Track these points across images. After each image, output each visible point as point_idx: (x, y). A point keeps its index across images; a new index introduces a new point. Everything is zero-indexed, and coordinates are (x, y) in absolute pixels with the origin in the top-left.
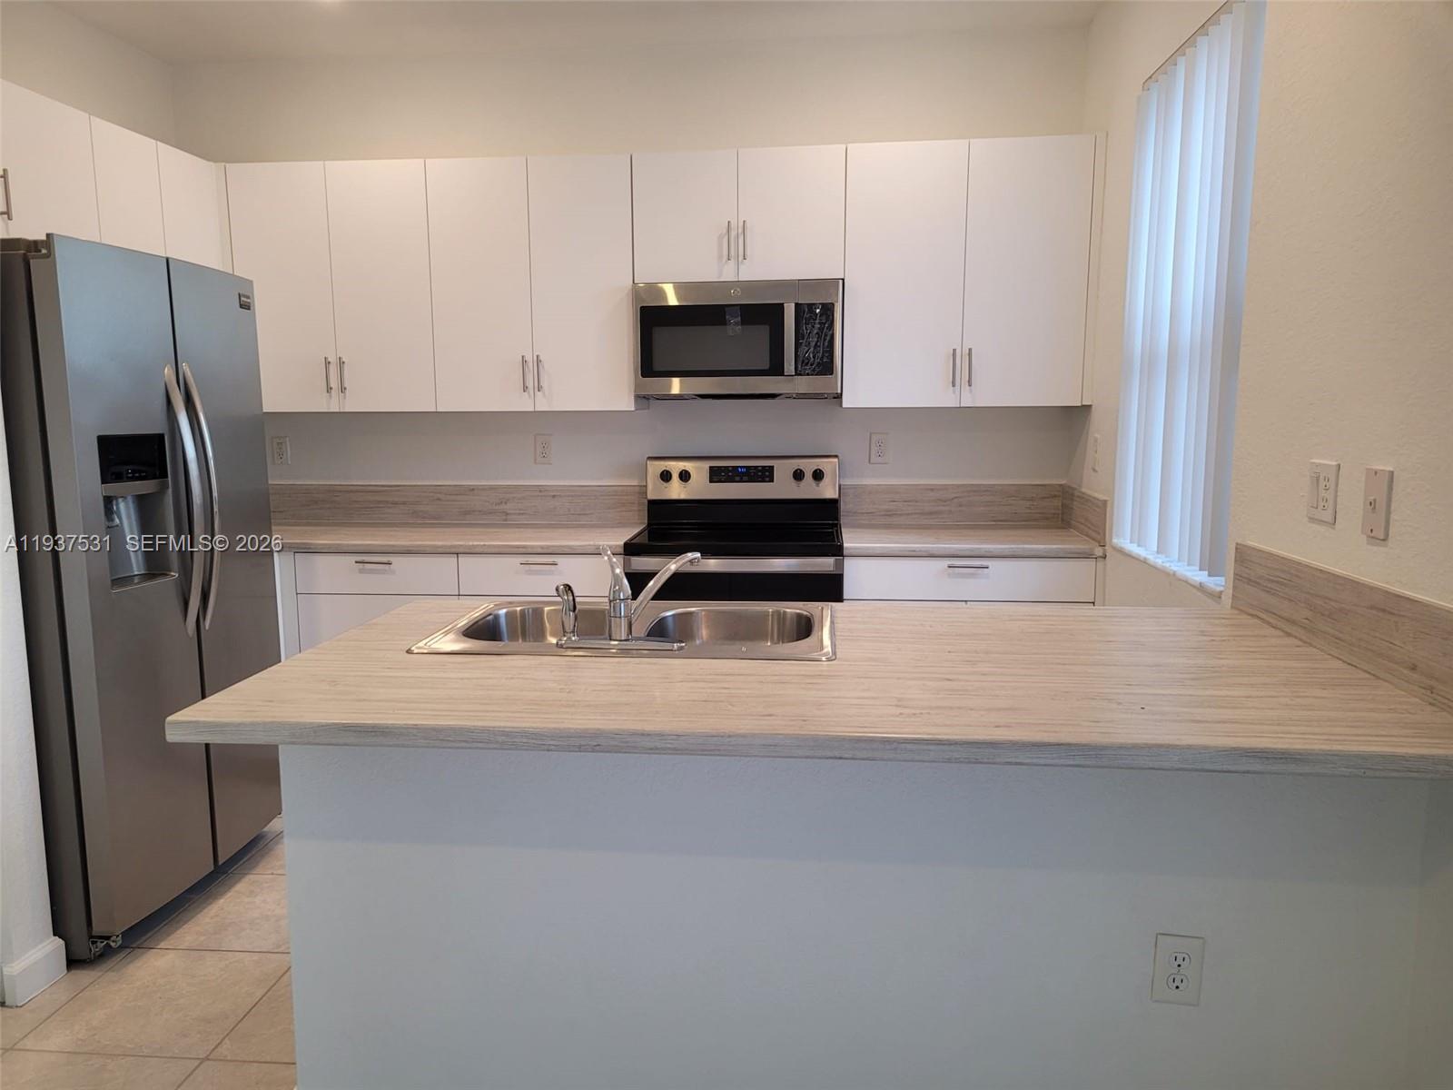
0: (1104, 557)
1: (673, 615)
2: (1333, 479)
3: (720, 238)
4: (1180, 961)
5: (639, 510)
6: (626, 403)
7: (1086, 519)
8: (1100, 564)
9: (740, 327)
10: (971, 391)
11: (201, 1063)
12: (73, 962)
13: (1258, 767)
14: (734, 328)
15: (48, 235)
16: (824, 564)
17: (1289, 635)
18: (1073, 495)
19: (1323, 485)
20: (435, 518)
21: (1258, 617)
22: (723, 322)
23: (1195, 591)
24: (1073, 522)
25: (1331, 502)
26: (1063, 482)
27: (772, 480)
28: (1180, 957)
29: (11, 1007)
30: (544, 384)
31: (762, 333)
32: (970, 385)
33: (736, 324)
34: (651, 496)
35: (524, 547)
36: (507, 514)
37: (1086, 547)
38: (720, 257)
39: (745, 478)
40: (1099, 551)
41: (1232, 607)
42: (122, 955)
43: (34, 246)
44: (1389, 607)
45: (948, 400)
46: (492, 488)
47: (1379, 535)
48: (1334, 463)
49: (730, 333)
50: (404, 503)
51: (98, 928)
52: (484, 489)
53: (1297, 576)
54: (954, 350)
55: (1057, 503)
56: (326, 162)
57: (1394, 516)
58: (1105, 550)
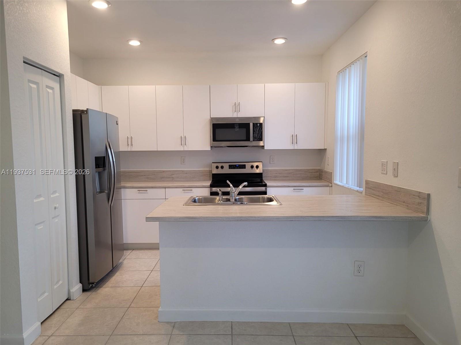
0: (332, 186)
1: (238, 198)
2: (386, 165)
3: (233, 106)
4: (359, 271)
5: (209, 177)
6: (209, 148)
7: (326, 177)
8: (331, 188)
9: (238, 129)
10: (297, 145)
11: (128, 308)
12: (84, 290)
13: (375, 220)
14: (237, 129)
15: (87, 109)
16: (263, 189)
17: (378, 199)
18: (322, 171)
19: (384, 165)
20: (153, 179)
21: (371, 196)
22: (234, 128)
23: (356, 192)
24: (323, 178)
25: (386, 169)
26: (319, 168)
27: (245, 168)
28: (360, 266)
29: (72, 300)
30: (187, 143)
31: (244, 130)
32: (297, 144)
33: (238, 128)
34: (213, 173)
35: (184, 186)
36: (173, 178)
37: (327, 184)
38: (233, 111)
39: (238, 168)
40: (330, 185)
41: (365, 194)
42: (95, 289)
43: (83, 111)
44: (399, 190)
45: (291, 147)
46: (169, 171)
47: (396, 176)
48: (386, 161)
49: (236, 130)
50: (144, 175)
51: (91, 281)
52: (167, 171)
53: (380, 186)
54: (293, 135)
55: (318, 173)
56: (129, 86)
57: (399, 172)
58: (332, 185)
